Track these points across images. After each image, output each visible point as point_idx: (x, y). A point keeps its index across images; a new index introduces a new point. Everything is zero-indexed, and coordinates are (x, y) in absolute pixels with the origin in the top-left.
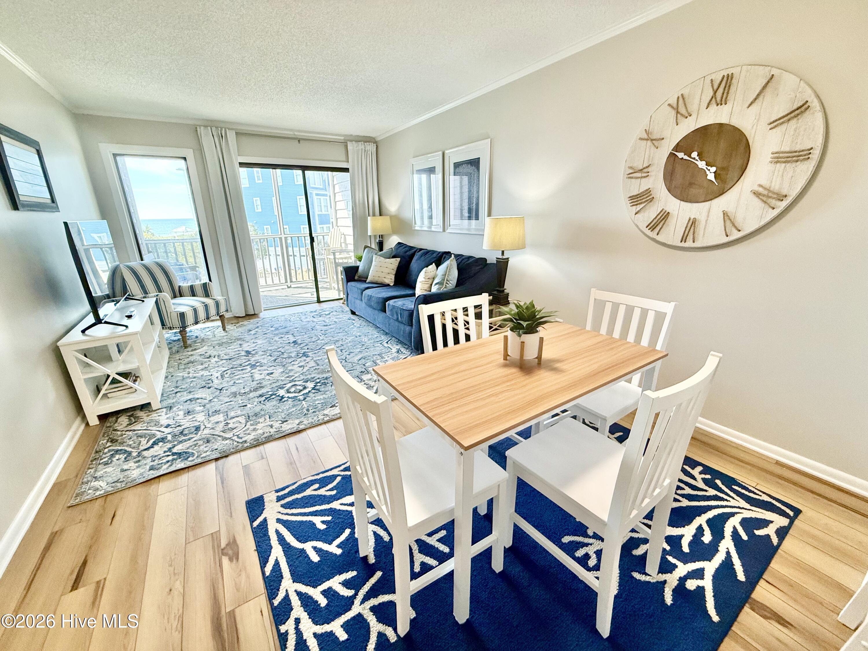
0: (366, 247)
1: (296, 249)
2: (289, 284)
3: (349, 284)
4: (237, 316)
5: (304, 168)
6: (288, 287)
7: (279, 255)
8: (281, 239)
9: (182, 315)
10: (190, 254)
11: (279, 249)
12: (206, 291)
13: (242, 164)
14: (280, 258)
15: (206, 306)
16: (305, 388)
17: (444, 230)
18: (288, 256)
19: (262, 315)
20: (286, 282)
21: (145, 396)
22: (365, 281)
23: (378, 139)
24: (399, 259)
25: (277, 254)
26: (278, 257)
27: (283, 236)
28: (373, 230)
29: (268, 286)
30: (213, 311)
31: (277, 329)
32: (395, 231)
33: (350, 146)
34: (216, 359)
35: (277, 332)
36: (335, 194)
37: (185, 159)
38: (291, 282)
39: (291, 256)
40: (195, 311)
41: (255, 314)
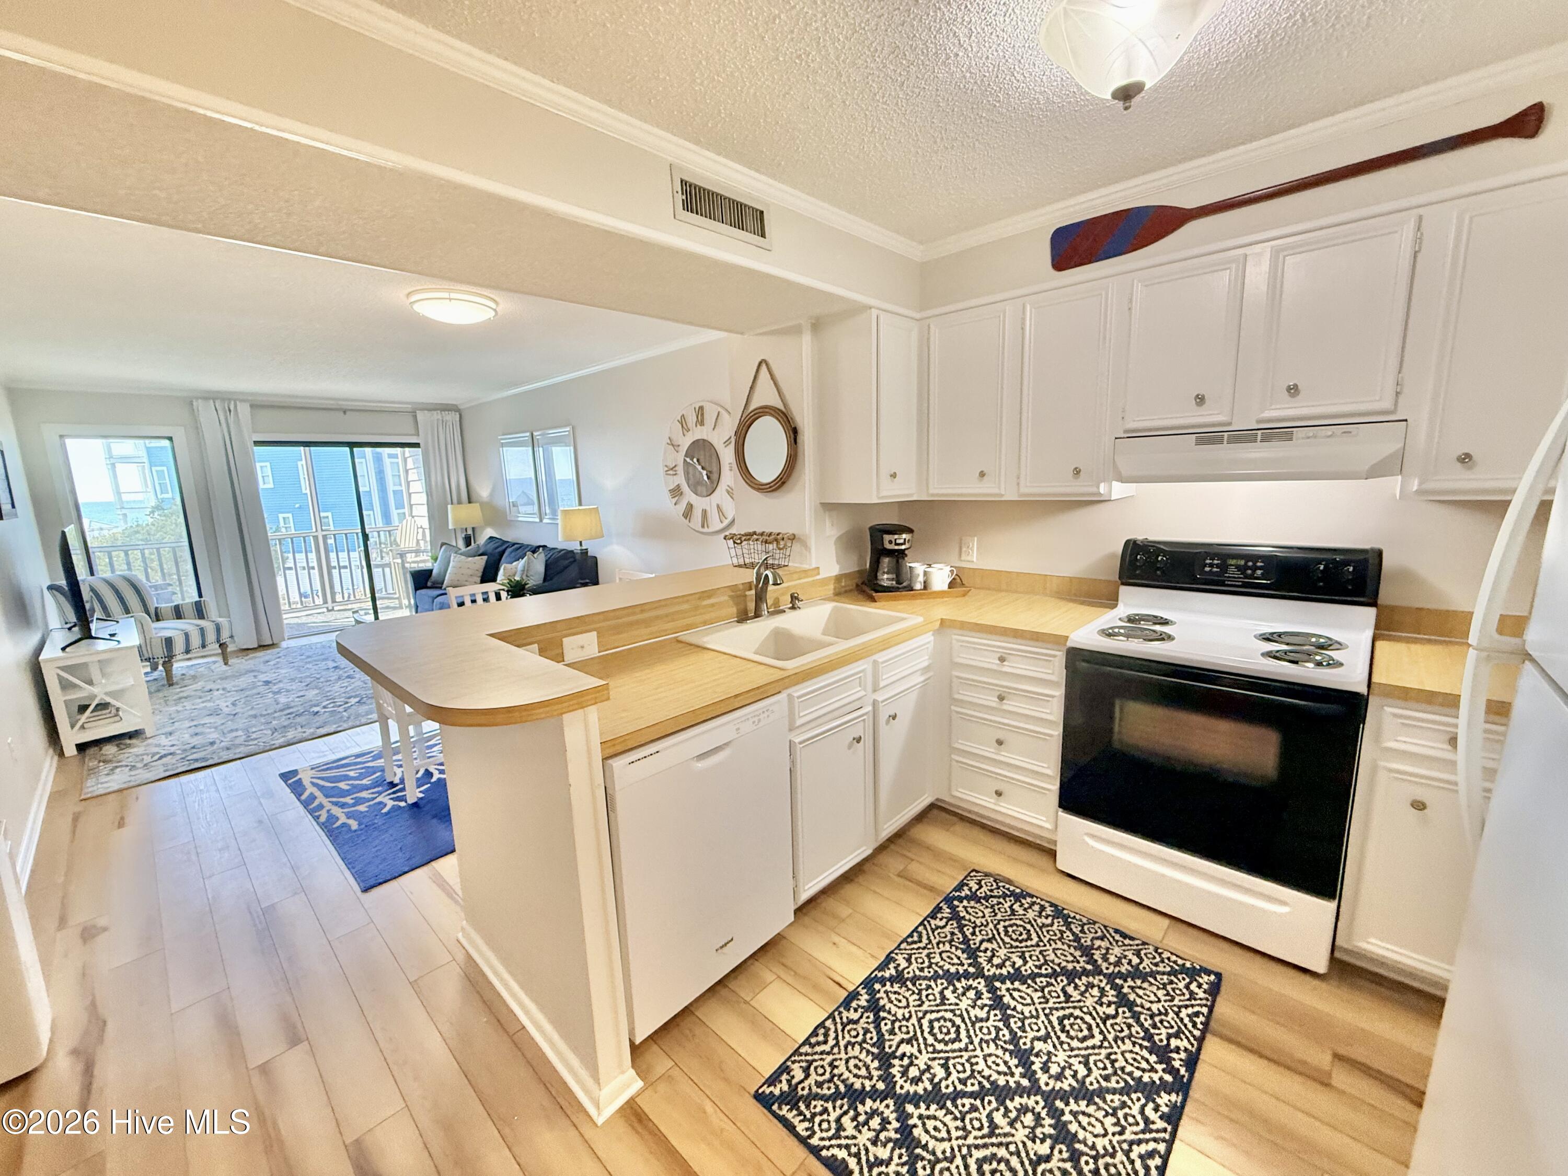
0: (443, 544)
1: (343, 555)
2: (330, 605)
3: (418, 592)
4: (245, 647)
5: (352, 445)
6: (329, 611)
7: (313, 568)
8: (316, 538)
9: (169, 642)
10: (169, 566)
11: (312, 556)
12: (200, 611)
13: (257, 443)
14: (315, 573)
15: (202, 631)
16: (347, 703)
17: (541, 520)
18: (330, 568)
19: (284, 644)
20: (325, 602)
21: (140, 720)
22: (441, 588)
23: (461, 407)
24: (485, 558)
25: (311, 565)
26: (311, 571)
27: (320, 535)
28: (456, 522)
29: (292, 610)
30: (211, 637)
31: (309, 657)
32: (489, 523)
33: (420, 416)
34: (221, 692)
35: (309, 660)
36: (407, 471)
37: (170, 439)
38: (334, 601)
39: (335, 568)
40: (187, 635)
41: (273, 644)
